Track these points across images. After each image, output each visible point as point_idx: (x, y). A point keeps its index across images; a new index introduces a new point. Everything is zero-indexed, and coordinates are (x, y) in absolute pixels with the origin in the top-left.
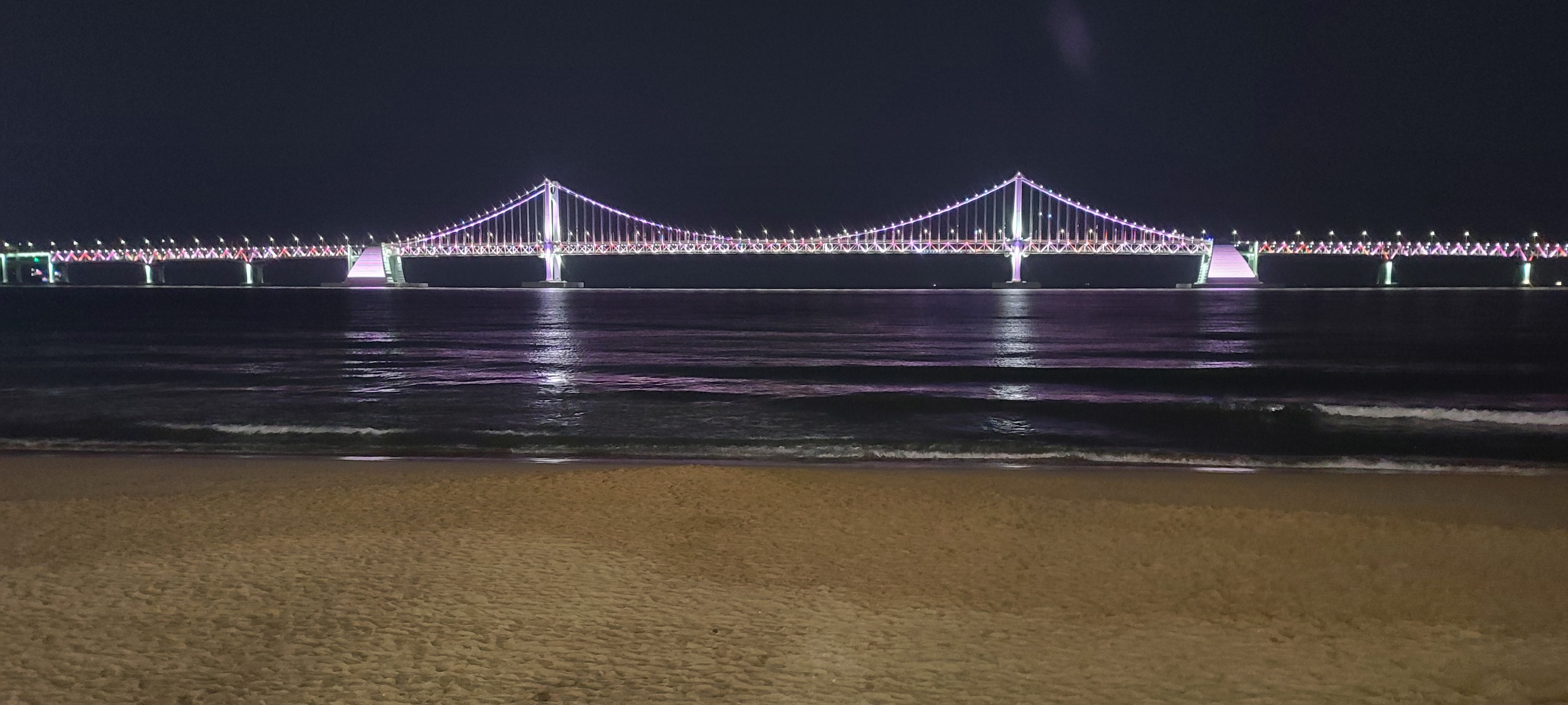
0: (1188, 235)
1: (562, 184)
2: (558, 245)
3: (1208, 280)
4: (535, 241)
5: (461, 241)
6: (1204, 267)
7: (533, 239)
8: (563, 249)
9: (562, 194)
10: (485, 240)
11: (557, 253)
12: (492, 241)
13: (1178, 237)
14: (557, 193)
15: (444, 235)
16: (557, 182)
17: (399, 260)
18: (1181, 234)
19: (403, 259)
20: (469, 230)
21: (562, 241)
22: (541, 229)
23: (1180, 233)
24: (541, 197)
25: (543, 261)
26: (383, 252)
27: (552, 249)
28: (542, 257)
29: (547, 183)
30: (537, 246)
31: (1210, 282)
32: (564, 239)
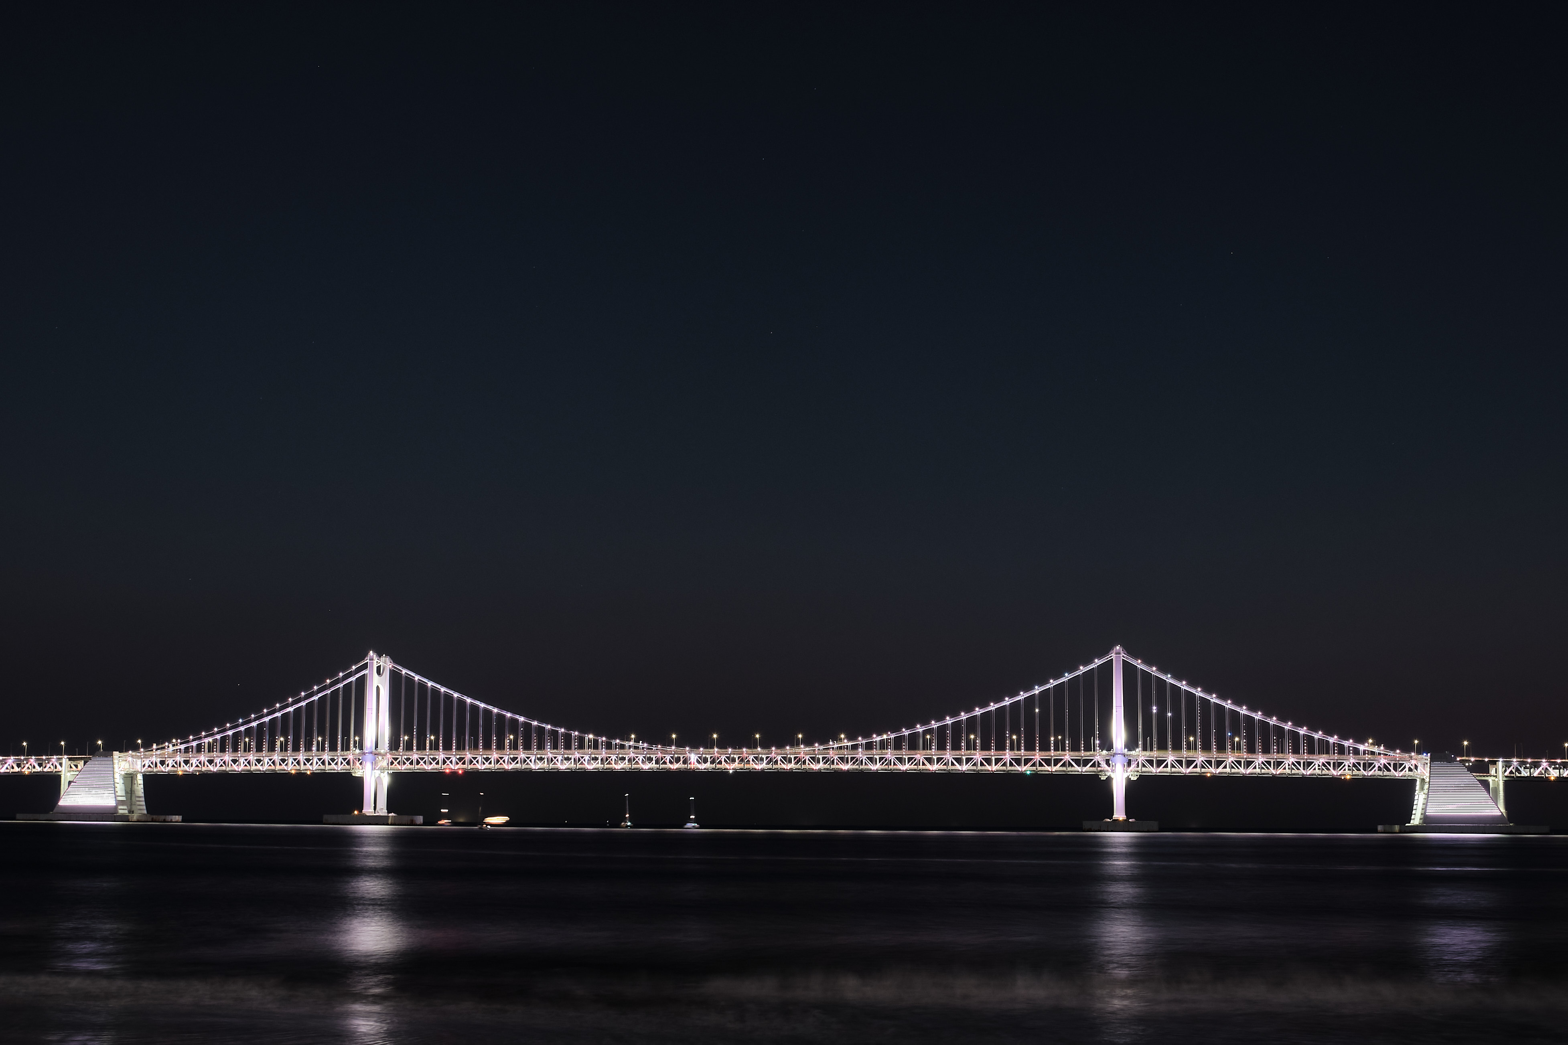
0: (1391, 747)
1: (395, 660)
2: (383, 755)
3: (1426, 818)
4: (348, 749)
5: (235, 750)
6: (1420, 799)
7: (345, 747)
8: (392, 763)
9: (395, 677)
10: (272, 749)
11: (382, 769)
12: (284, 748)
13: (1375, 749)
14: (386, 675)
15: (210, 740)
16: (388, 659)
17: (140, 779)
18: (1379, 746)
19: (146, 777)
20: (248, 732)
21: (391, 749)
22: (359, 730)
23: (1377, 743)
24: (362, 683)
25: (359, 783)
26: (116, 766)
27: (374, 763)
28: (357, 774)
29: (372, 659)
30: (351, 757)
31: (1430, 824)
32: (394, 745)
